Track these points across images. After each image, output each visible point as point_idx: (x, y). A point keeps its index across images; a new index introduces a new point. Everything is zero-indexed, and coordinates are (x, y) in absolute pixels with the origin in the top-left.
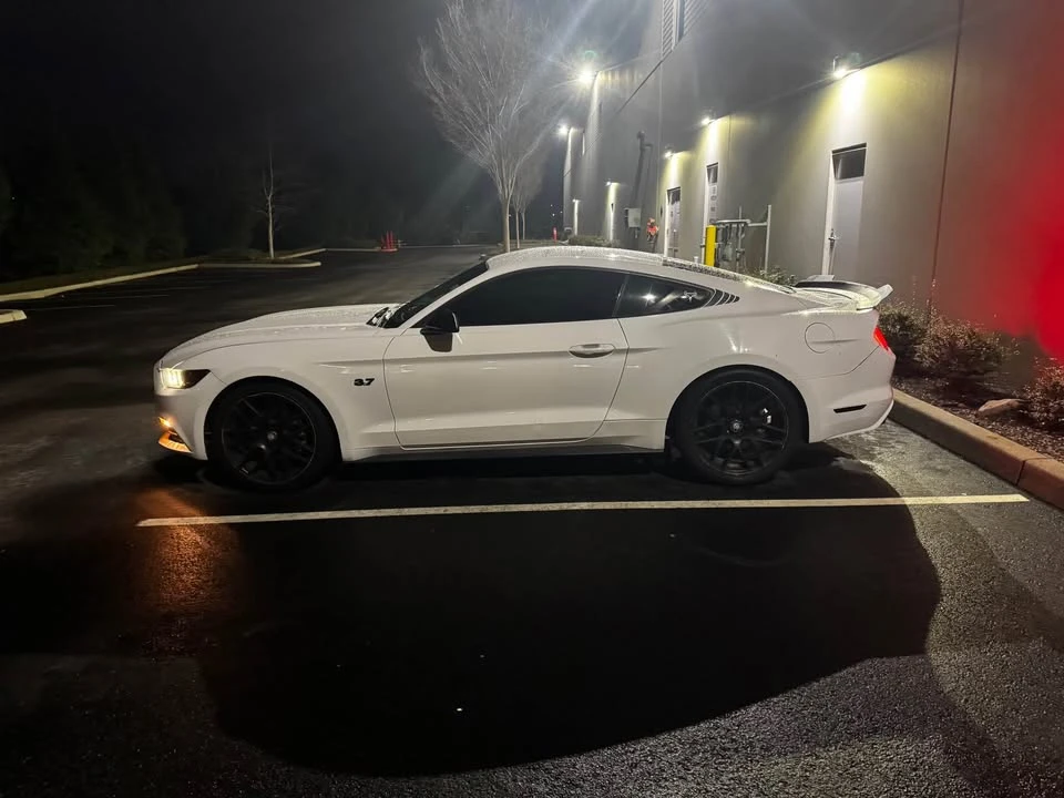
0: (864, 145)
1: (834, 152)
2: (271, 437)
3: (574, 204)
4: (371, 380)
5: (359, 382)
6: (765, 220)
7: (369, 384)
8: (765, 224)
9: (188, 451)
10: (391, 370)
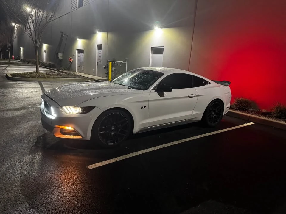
0: (163, 47)
1: (152, 47)
2: (113, 128)
3: (20, 49)
4: (145, 107)
5: (142, 108)
6: (126, 62)
7: (144, 108)
9: (81, 138)
10: (151, 103)
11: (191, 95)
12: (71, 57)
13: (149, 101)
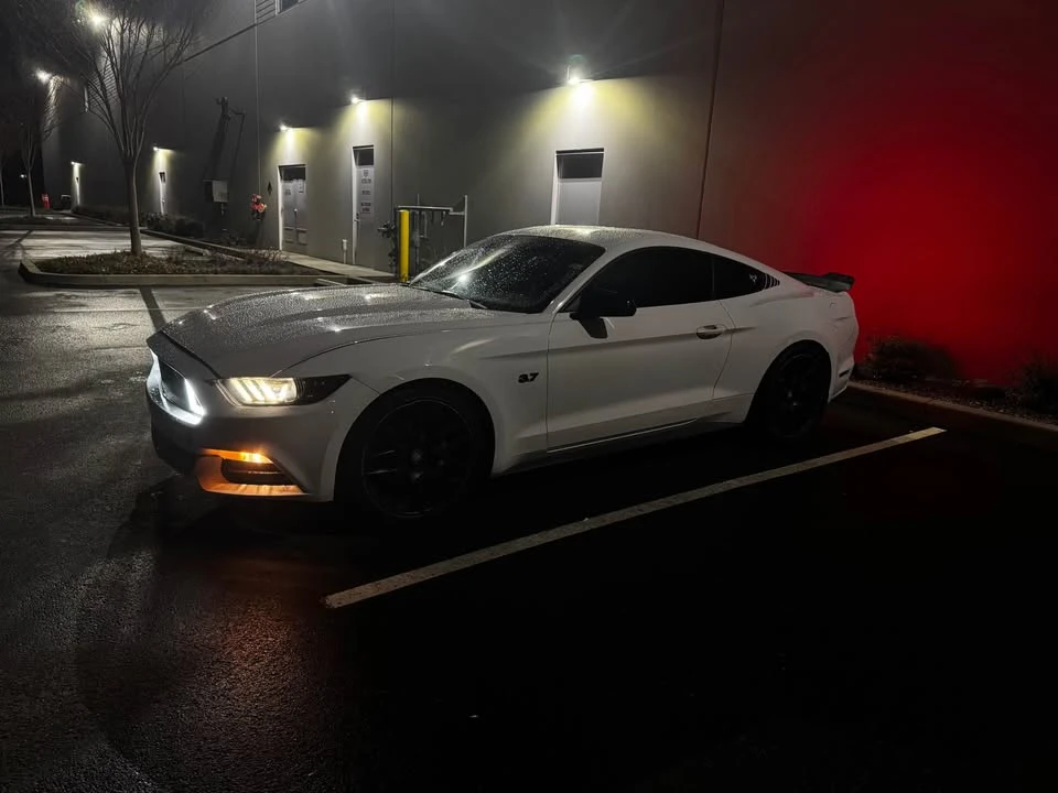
0: (602, 150)
1: (558, 152)
3: (71, 168)
4: (535, 375)
5: (524, 379)
6: (462, 210)
7: (532, 380)
8: (462, 213)
9: (300, 493)
11: (707, 327)
12: (259, 197)
13: (548, 352)
